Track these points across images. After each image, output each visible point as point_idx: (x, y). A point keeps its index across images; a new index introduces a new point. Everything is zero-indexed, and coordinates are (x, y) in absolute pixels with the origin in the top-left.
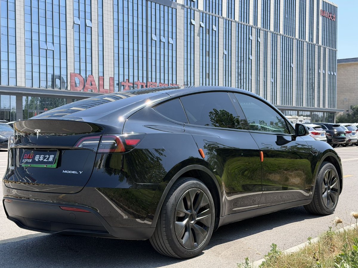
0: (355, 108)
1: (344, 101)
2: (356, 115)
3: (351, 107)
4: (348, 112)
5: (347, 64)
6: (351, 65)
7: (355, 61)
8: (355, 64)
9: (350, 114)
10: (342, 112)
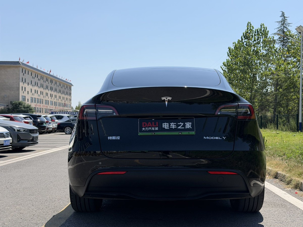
0: (14, 103)
1: (4, 97)
2: (15, 109)
3: (11, 102)
4: (8, 107)
5: (7, 66)
6: (10, 67)
7: (14, 64)
8: (14, 67)
9: (10, 108)
10: (3, 107)
